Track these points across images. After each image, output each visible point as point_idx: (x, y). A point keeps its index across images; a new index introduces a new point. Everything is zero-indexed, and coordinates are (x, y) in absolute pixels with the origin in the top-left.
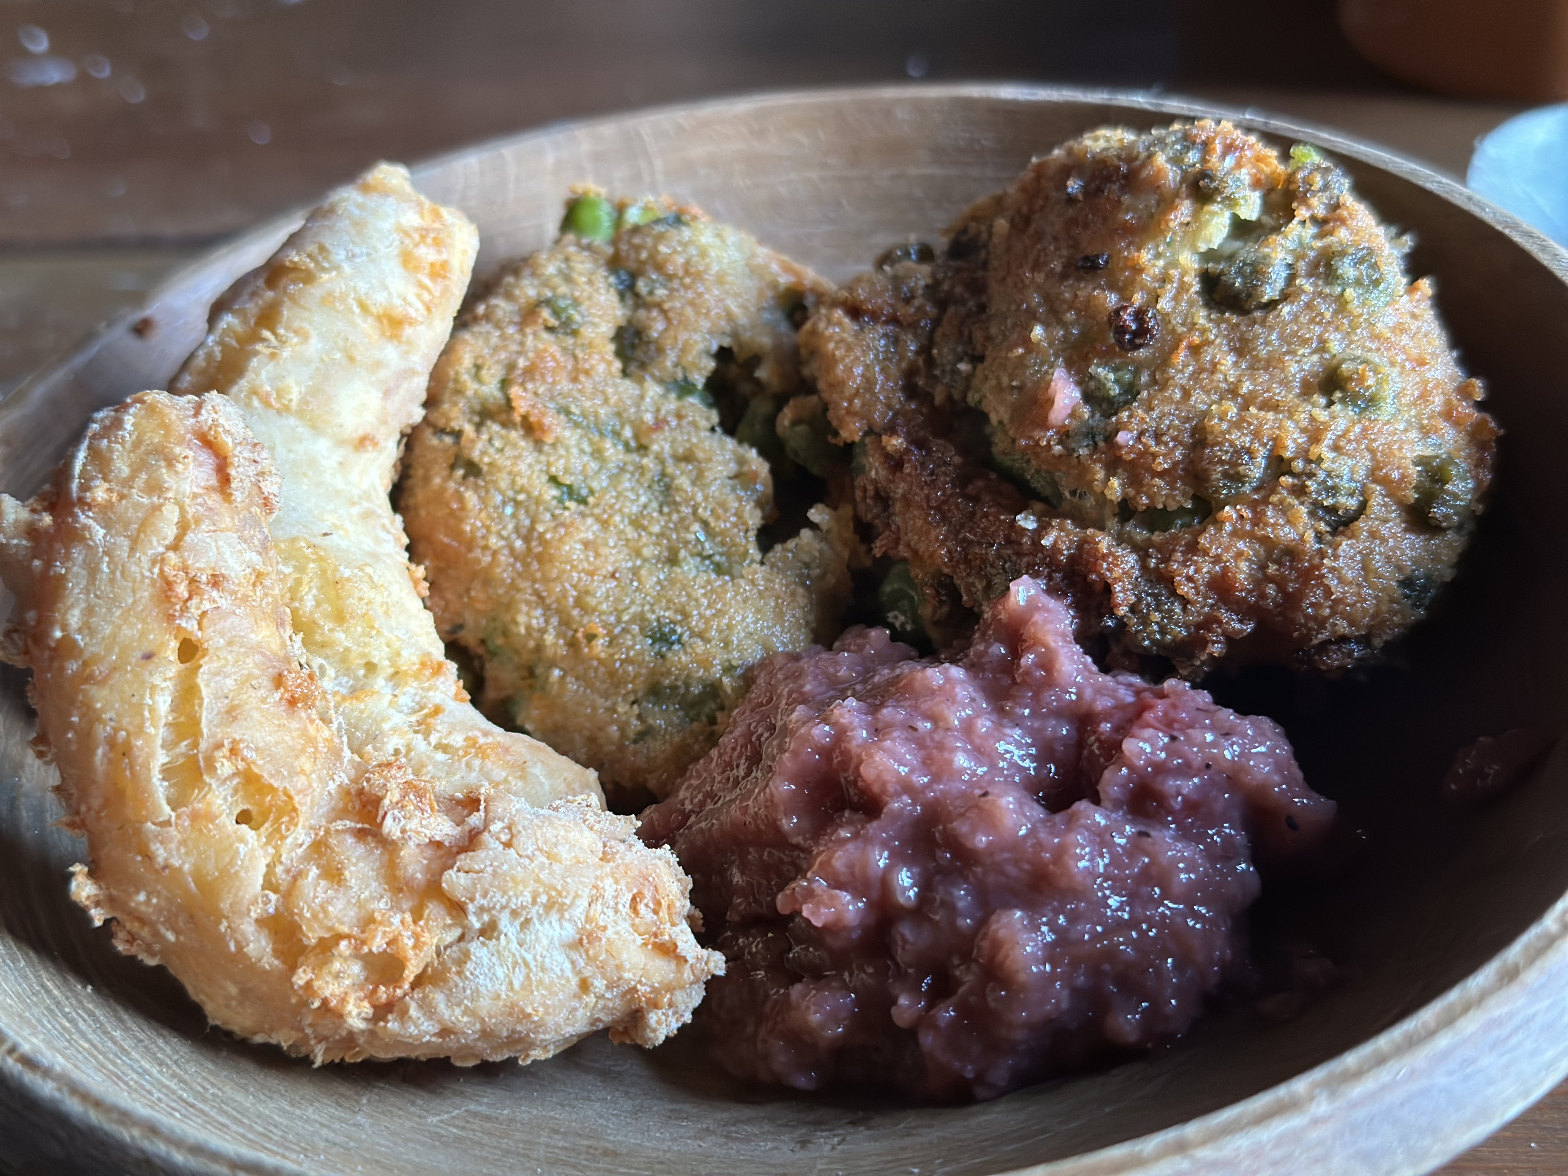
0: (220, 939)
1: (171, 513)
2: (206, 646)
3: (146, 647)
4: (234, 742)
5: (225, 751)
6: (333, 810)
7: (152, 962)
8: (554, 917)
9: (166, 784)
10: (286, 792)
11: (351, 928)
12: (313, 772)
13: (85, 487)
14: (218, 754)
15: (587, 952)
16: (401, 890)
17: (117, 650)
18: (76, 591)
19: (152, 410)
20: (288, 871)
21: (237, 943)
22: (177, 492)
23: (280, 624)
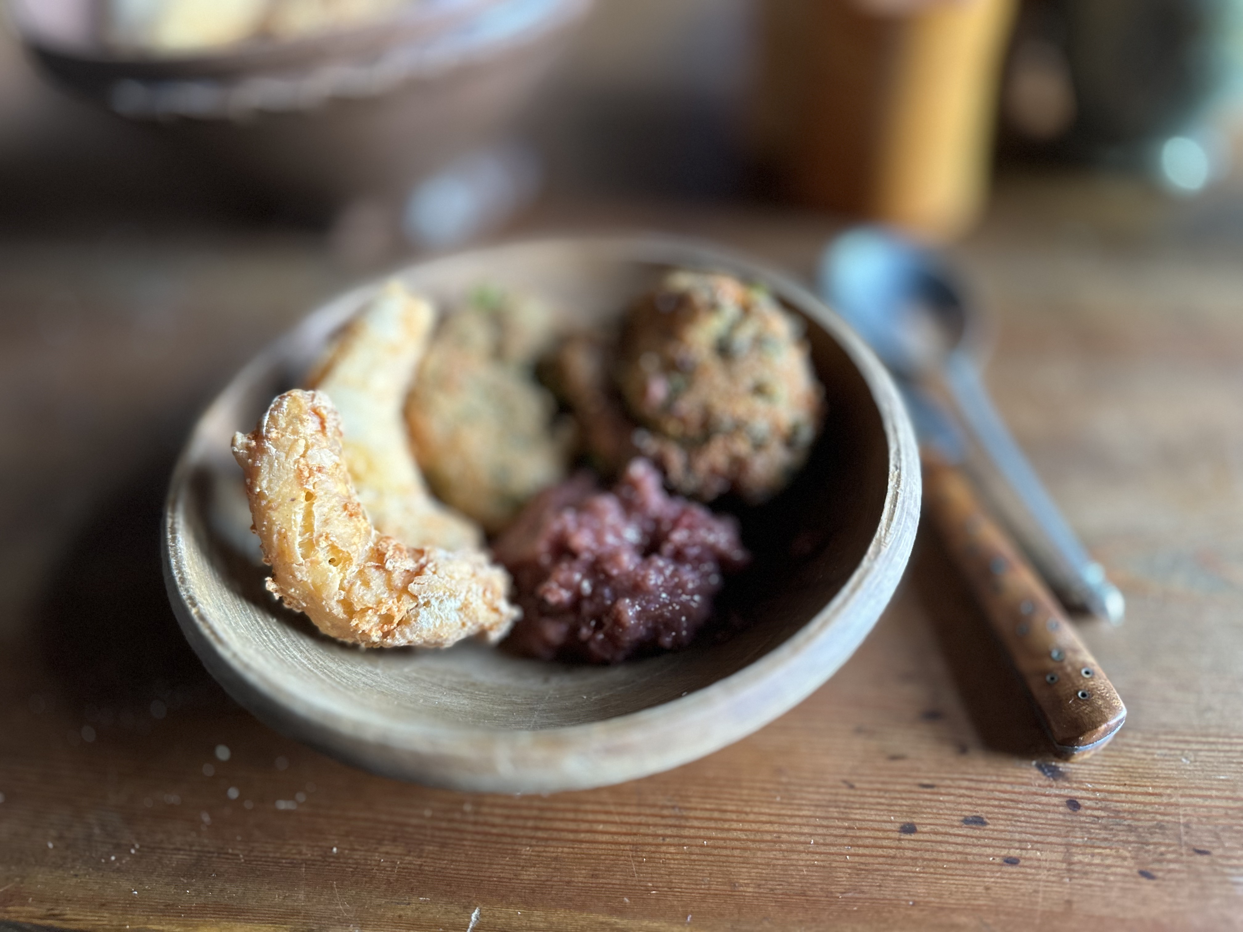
0: (323, 608)
1: (302, 442)
2: (316, 495)
3: (292, 497)
4: (327, 534)
5: (323, 538)
6: (367, 556)
7: (299, 611)
8: (452, 599)
9: (301, 549)
10: (348, 552)
11: (373, 605)
12: (359, 543)
13: (268, 432)
14: (321, 539)
15: (465, 612)
16: (392, 590)
17: (281, 497)
18: (265, 473)
19: (294, 399)
20: (349, 582)
21: (330, 609)
22: (304, 434)
23: (346, 483)
